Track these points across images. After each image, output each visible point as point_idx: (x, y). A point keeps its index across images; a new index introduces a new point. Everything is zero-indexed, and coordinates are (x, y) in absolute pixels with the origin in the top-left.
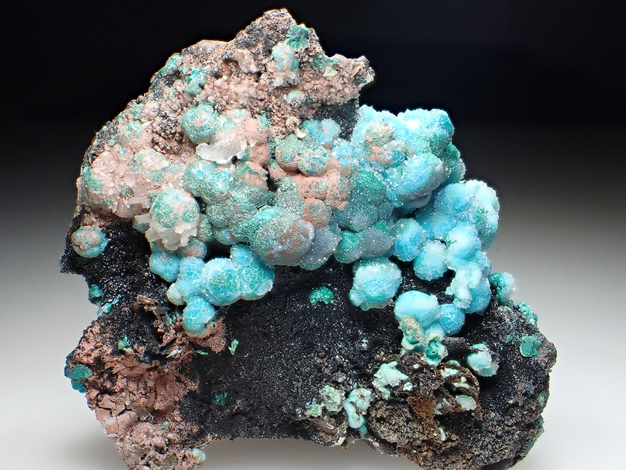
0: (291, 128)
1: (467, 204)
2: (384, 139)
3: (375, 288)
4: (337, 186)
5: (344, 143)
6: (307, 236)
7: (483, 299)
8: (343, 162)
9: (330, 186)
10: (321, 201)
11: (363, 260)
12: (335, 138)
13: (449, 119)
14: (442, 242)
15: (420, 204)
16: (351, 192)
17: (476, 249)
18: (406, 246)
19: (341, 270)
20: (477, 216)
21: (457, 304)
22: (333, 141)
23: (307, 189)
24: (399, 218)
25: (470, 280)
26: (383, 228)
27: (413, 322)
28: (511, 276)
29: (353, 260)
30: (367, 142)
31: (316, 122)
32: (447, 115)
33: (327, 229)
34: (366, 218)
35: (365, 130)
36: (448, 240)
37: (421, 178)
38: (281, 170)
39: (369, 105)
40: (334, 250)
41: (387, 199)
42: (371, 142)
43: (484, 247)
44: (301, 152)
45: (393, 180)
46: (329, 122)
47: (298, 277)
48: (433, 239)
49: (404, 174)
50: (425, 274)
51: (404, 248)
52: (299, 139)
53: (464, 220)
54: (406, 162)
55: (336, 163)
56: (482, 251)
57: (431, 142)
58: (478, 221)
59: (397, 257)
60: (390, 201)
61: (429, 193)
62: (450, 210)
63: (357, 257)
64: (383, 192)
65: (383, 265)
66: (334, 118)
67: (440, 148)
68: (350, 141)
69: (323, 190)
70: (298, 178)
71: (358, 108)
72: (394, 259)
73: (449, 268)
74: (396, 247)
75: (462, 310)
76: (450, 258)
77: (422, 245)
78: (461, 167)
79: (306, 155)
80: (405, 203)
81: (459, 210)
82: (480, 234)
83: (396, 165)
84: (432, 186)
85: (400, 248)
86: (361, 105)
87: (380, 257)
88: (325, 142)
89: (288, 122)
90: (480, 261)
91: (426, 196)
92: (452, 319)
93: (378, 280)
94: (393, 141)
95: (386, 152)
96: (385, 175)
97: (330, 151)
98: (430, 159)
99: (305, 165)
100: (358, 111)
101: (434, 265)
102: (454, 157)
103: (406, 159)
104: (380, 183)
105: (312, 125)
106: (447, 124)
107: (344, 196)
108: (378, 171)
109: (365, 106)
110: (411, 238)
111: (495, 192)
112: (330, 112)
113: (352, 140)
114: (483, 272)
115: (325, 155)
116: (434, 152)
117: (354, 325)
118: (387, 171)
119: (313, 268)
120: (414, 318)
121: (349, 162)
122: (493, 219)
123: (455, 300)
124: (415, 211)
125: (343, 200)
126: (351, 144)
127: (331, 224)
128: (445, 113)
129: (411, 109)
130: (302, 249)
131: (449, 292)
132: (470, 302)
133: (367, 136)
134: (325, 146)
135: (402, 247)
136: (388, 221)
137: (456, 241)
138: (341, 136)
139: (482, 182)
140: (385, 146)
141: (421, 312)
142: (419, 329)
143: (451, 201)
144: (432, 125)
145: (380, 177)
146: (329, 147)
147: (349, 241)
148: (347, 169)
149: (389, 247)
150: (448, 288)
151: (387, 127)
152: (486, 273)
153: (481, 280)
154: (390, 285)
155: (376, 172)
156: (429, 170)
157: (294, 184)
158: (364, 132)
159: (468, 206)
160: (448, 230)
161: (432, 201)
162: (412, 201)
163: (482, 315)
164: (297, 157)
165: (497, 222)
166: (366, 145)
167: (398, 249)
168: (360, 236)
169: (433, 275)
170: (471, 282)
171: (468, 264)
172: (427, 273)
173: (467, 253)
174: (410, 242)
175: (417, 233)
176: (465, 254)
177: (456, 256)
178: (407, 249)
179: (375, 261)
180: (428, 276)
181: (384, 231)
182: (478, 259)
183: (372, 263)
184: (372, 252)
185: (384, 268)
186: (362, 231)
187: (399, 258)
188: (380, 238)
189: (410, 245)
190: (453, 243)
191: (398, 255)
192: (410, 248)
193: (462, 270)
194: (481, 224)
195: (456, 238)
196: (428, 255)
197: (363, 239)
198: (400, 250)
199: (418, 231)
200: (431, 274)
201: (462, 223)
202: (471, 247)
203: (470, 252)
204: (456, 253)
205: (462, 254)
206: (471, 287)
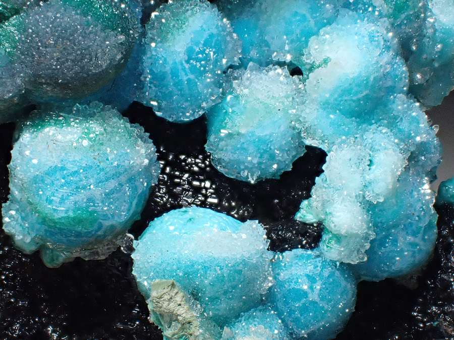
7: (410, 238)
17: (391, 90)
18: (175, 73)
21: (331, 250)
25: (369, 177)
27: (178, 299)
36: (307, 63)
50: (239, 162)
51: (170, 80)
58: (399, 8)
59: (150, 110)
73: (308, 142)
74: (147, 79)
75: (346, 268)
76: (312, 115)
77: (228, 76)
90: (404, 125)
92: (314, 296)
114: (411, 156)
117: (33, 310)
120: (185, 288)
123: (325, 237)
131: (306, 214)
132: (368, 246)
137: (326, 62)
141: (206, 268)
142: (196, 323)
149: (105, 65)
150: (305, 203)
154: (112, 184)
160: (309, 34)
163: (413, 284)
167: (151, 83)
168: (12, 29)
169: (260, 163)
170: (370, 183)
171: (365, 131)
172: (242, 158)
173: (360, 96)
174: (188, 62)
175: (211, 36)
176: (354, 101)
177: (327, 106)
178: (178, 84)
179: (70, 112)
180: (246, 168)
181: (85, 14)
182: (395, 118)
183: (61, 118)
184: (51, 78)
185: (94, 132)
186: (17, 12)
187: (156, 113)
188: (72, 35)
189: (188, 71)
190: (319, 66)
191: (154, 103)
192: (189, 80)
193: (345, 146)
194: (408, 18)
195: (328, 52)
196: (243, 102)
197: (21, 38)
198: (159, 86)
199: (215, 31)
200: (255, 161)
201: (351, 13)
202: (372, 79)
203: (367, 95)
204: (327, 95)
205: (346, 98)
206: (369, 196)
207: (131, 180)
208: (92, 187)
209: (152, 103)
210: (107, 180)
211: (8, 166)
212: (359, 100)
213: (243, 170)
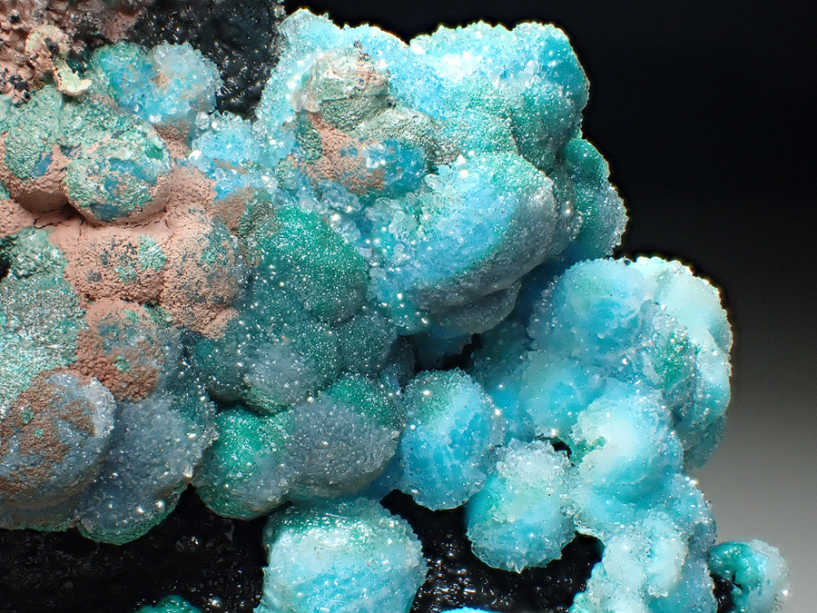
0: (44, 62)
1: (634, 322)
2: (358, 105)
3: (332, 602)
4: (199, 256)
5: (233, 124)
6: (84, 428)
8: (224, 182)
9: (176, 258)
10: (143, 309)
11: (294, 508)
12: (197, 105)
13: (573, 53)
14: (559, 446)
15: (483, 322)
16: (251, 279)
17: (668, 469)
18: (438, 459)
19: (226, 541)
20: (667, 363)
22: (193, 114)
23: (96, 267)
24: (418, 369)
25: (651, 570)
26: (357, 402)
28: (775, 550)
29: (258, 507)
30: (304, 117)
31: (135, 50)
32: (566, 38)
33: (162, 403)
34: (297, 365)
35: (298, 77)
36: (577, 440)
37: (479, 229)
38: (13, 206)
39: (317, 10)
40: (189, 475)
41: (373, 304)
42: (316, 115)
43: (691, 461)
44: (71, 141)
45: (393, 241)
46: (181, 53)
47: (87, 566)
48: (528, 437)
49: (425, 217)
50: (504, 552)
51: (433, 467)
52: (68, 98)
53: (626, 375)
54: (430, 179)
55: (200, 183)
56: (684, 472)
57: (516, 122)
58: (671, 377)
59: (409, 498)
60: (384, 313)
61: (510, 285)
62: (582, 347)
63: (271, 496)
64: (358, 282)
65: (362, 527)
66: (203, 44)
67: (543, 143)
68: (254, 119)
69: (149, 271)
70: (69, 234)
71: (281, 19)
72: (399, 504)
73: (582, 531)
74: (407, 465)
76: (583, 499)
77: (490, 459)
78: (613, 210)
79: (88, 150)
80: (431, 317)
81: (610, 344)
82: (677, 419)
83: (399, 191)
84: (519, 259)
85: (420, 465)
86: (290, 10)
87: (349, 496)
88: (165, 117)
89: (32, 44)
90: (681, 508)
91: (500, 294)
93: (342, 574)
94: (390, 110)
95: (364, 148)
96: (364, 226)
97: (182, 147)
98: (510, 170)
99: (84, 184)
100: (282, 29)
101: (530, 521)
102: (591, 178)
103: (433, 170)
104: (348, 249)
105: (119, 59)
106: (564, 67)
107: (224, 290)
108: (341, 212)
109: (302, 13)
110: (453, 434)
111: (717, 292)
112: (187, 24)
113: (259, 116)
114: (691, 542)
115: (155, 152)
116: (524, 150)
118: (371, 213)
119: (119, 536)
121: (246, 182)
122: (715, 373)
124: (468, 349)
125: (221, 304)
126: (257, 127)
127: (175, 385)
128: (559, 35)
129: (452, 24)
130: (64, 470)
131: (581, 609)
133: (304, 97)
134: (161, 130)
135: (425, 463)
136: (376, 375)
137: (601, 442)
138: (222, 105)
139: (676, 264)
140: (362, 125)
143: (582, 315)
144: (517, 68)
145: (348, 235)
146: (179, 133)
147: (245, 446)
148: (234, 203)
149: (378, 464)
150: (579, 597)
151: (366, 66)
152: (699, 545)
153: (685, 570)
154: (385, 591)
155: (336, 217)
156: (506, 201)
157: (55, 253)
158: (293, 85)
159: (636, 329)
160: (576, 408)
161: (522, 315)
162: (455, 310)
164: (59, 158)
165: (728, 385)
166: (305, 124)
167: (411, 470)
168: (280, 427)
169: (528, 553)
170: (653, 577)
171: (643, 517)
172: (509, 547)
173: (638, 480)
174: (451, 446)
175: (476, 416)
176: (632, 486)
177: (602, 491)
178: (442, 470)
179: (335, 512)
180: (513, 558)
181: (358, 411)
182: (673, 500)
183: (324, 518)
184: (320, 480)
185: (363, 534)
186: (284, 409)
187: (417, 502)
188: (346, 434)
189: (452, 456)
190: (592, 448)
191: (415, 491)
192: (454, 466)
193: (625, 536)
194: (681, 387)
195: (602, 431)
196: (511, 488)
197: (291, 438)
198: (421, 473)
199: (479, 411)
200: (524, 552)
201: (621, 384)
202: (650, 462)
203: (646, 479)
204: (604, 480)
205: (624, 483)
206: (653, 592)
207: (402, 584)
208: (365, 595)
209: (413, 491)
210: (380, 586)
211: (263, 569)
212: (637, 485)
213: (510, 561)
